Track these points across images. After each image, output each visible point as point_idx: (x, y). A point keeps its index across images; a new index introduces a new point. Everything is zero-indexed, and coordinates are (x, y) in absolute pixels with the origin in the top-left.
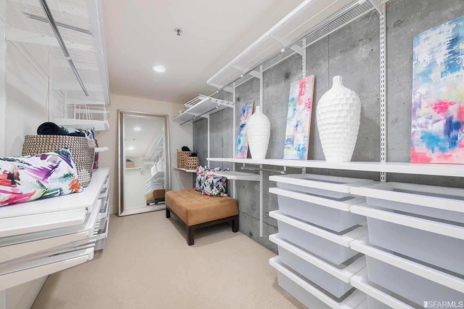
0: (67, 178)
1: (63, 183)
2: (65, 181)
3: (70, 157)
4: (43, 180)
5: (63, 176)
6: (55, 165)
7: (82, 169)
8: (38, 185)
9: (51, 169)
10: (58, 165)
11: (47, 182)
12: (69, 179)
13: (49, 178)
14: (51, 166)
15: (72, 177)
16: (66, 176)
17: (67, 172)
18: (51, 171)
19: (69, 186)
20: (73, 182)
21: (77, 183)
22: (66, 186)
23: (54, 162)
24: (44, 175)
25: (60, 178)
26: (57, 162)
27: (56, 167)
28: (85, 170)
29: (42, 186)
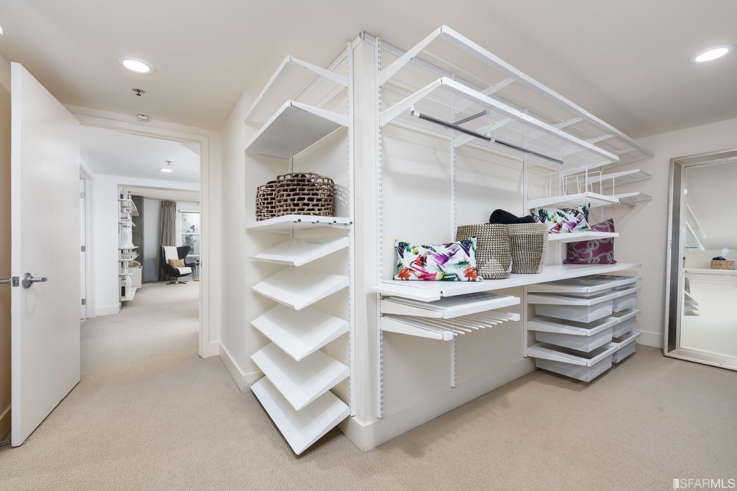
0: (462, 265)
1: (457, 269)
2: (460, 268)
3: (470, 246)
4: (442, 264)
5: (458, 263)
6: (453, 252)
7: (491, 259)
8: (438, 268)
9: (449, 256)
10: (455, 253)
11: (445, 267)
12: (464, 266)
13: (446, 263)
14: (450, 253)
15: (467, 265)
16: (461, 263)
17: (462, 260)
18: (449, 257)
19: (464, 273)
20: (468, 270)
21: (472, 272)
22: (461, 272)
23: (454, 250)
24: (442, 261)
25: (455, 265)
26: (456, 250)
27: (454, 254)
28: (495, 260)
29: (441, 269)
